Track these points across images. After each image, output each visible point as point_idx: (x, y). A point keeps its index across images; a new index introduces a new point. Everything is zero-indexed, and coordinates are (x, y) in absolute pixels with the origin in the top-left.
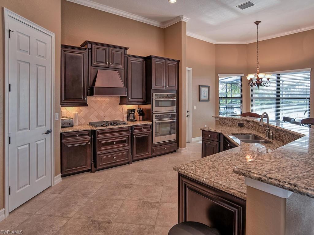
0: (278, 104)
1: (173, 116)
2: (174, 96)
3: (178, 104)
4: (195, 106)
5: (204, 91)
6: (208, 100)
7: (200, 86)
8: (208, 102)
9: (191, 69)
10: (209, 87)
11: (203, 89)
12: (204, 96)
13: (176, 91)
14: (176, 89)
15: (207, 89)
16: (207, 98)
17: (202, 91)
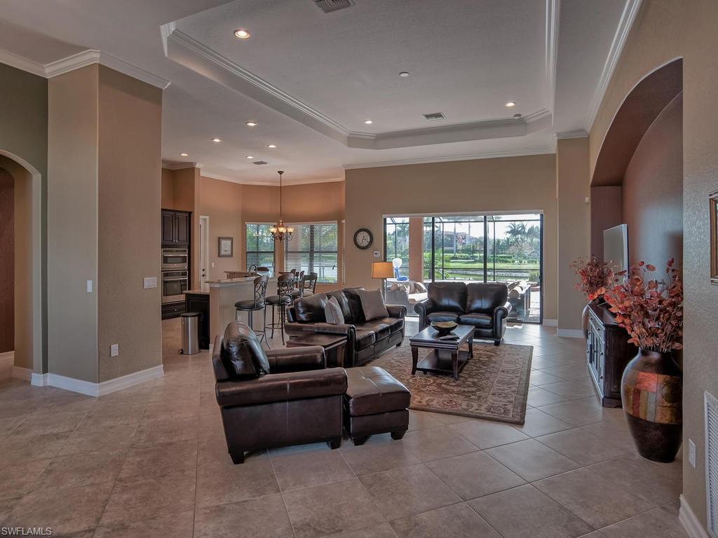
0: (311, 259)
1: (184, 274)
2: (185, 251)
3: (189, 260)
4: (213, 264)
5: (226, 245)
6: (232, 255)
7: (219, 238)
8: (231, 258)
9: (207, 217)
10: (232, 239)
11: (223, 242)
12: (226, 251)
13: (187, 246)
14: (188, 244)
15: (229, 242)
16: (229, 253)
17: (222, 244)
